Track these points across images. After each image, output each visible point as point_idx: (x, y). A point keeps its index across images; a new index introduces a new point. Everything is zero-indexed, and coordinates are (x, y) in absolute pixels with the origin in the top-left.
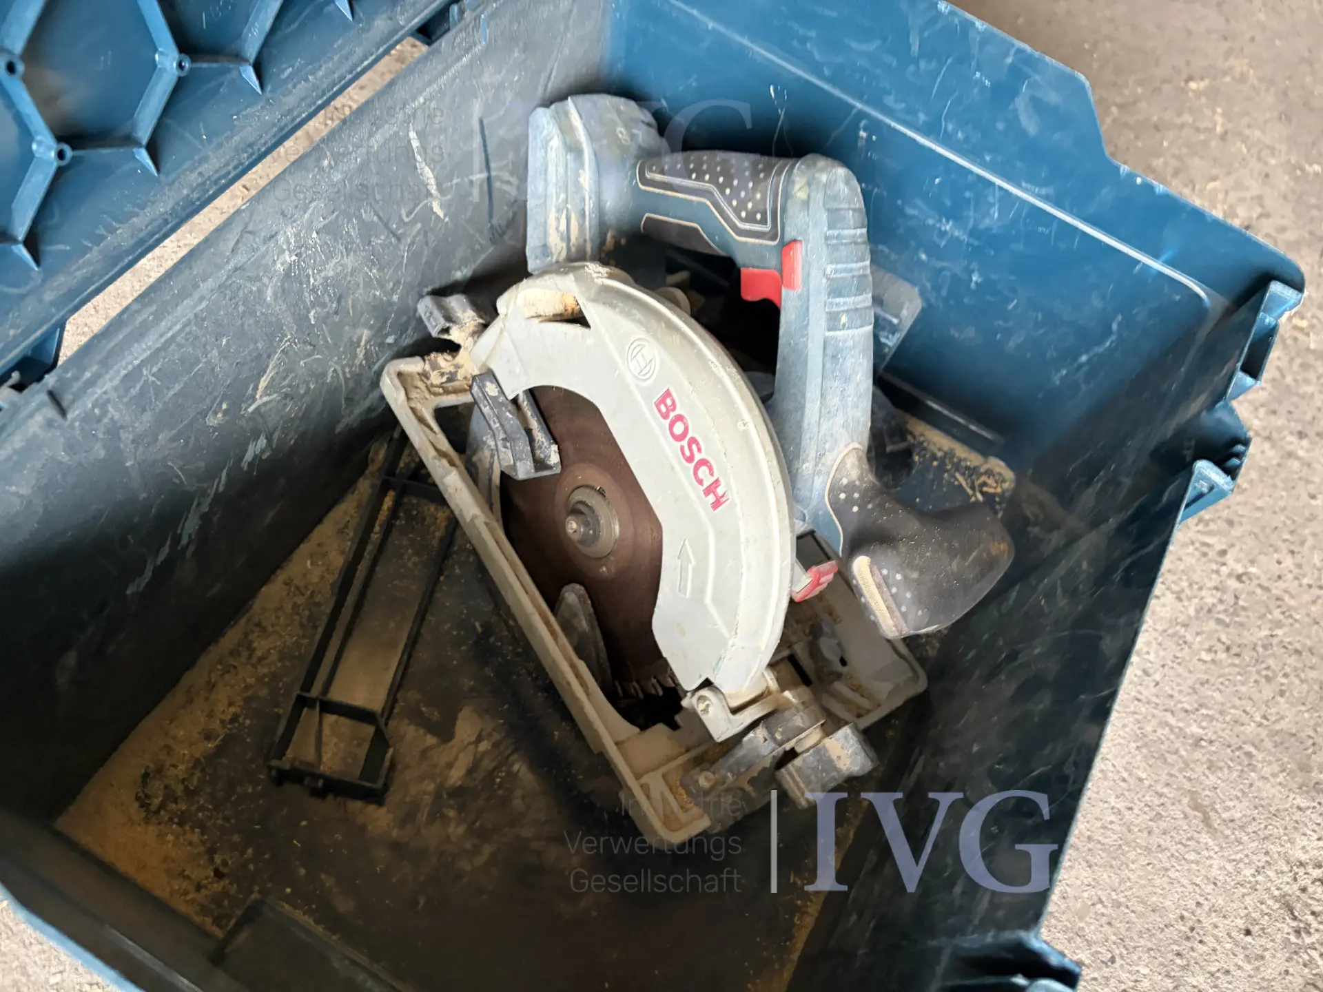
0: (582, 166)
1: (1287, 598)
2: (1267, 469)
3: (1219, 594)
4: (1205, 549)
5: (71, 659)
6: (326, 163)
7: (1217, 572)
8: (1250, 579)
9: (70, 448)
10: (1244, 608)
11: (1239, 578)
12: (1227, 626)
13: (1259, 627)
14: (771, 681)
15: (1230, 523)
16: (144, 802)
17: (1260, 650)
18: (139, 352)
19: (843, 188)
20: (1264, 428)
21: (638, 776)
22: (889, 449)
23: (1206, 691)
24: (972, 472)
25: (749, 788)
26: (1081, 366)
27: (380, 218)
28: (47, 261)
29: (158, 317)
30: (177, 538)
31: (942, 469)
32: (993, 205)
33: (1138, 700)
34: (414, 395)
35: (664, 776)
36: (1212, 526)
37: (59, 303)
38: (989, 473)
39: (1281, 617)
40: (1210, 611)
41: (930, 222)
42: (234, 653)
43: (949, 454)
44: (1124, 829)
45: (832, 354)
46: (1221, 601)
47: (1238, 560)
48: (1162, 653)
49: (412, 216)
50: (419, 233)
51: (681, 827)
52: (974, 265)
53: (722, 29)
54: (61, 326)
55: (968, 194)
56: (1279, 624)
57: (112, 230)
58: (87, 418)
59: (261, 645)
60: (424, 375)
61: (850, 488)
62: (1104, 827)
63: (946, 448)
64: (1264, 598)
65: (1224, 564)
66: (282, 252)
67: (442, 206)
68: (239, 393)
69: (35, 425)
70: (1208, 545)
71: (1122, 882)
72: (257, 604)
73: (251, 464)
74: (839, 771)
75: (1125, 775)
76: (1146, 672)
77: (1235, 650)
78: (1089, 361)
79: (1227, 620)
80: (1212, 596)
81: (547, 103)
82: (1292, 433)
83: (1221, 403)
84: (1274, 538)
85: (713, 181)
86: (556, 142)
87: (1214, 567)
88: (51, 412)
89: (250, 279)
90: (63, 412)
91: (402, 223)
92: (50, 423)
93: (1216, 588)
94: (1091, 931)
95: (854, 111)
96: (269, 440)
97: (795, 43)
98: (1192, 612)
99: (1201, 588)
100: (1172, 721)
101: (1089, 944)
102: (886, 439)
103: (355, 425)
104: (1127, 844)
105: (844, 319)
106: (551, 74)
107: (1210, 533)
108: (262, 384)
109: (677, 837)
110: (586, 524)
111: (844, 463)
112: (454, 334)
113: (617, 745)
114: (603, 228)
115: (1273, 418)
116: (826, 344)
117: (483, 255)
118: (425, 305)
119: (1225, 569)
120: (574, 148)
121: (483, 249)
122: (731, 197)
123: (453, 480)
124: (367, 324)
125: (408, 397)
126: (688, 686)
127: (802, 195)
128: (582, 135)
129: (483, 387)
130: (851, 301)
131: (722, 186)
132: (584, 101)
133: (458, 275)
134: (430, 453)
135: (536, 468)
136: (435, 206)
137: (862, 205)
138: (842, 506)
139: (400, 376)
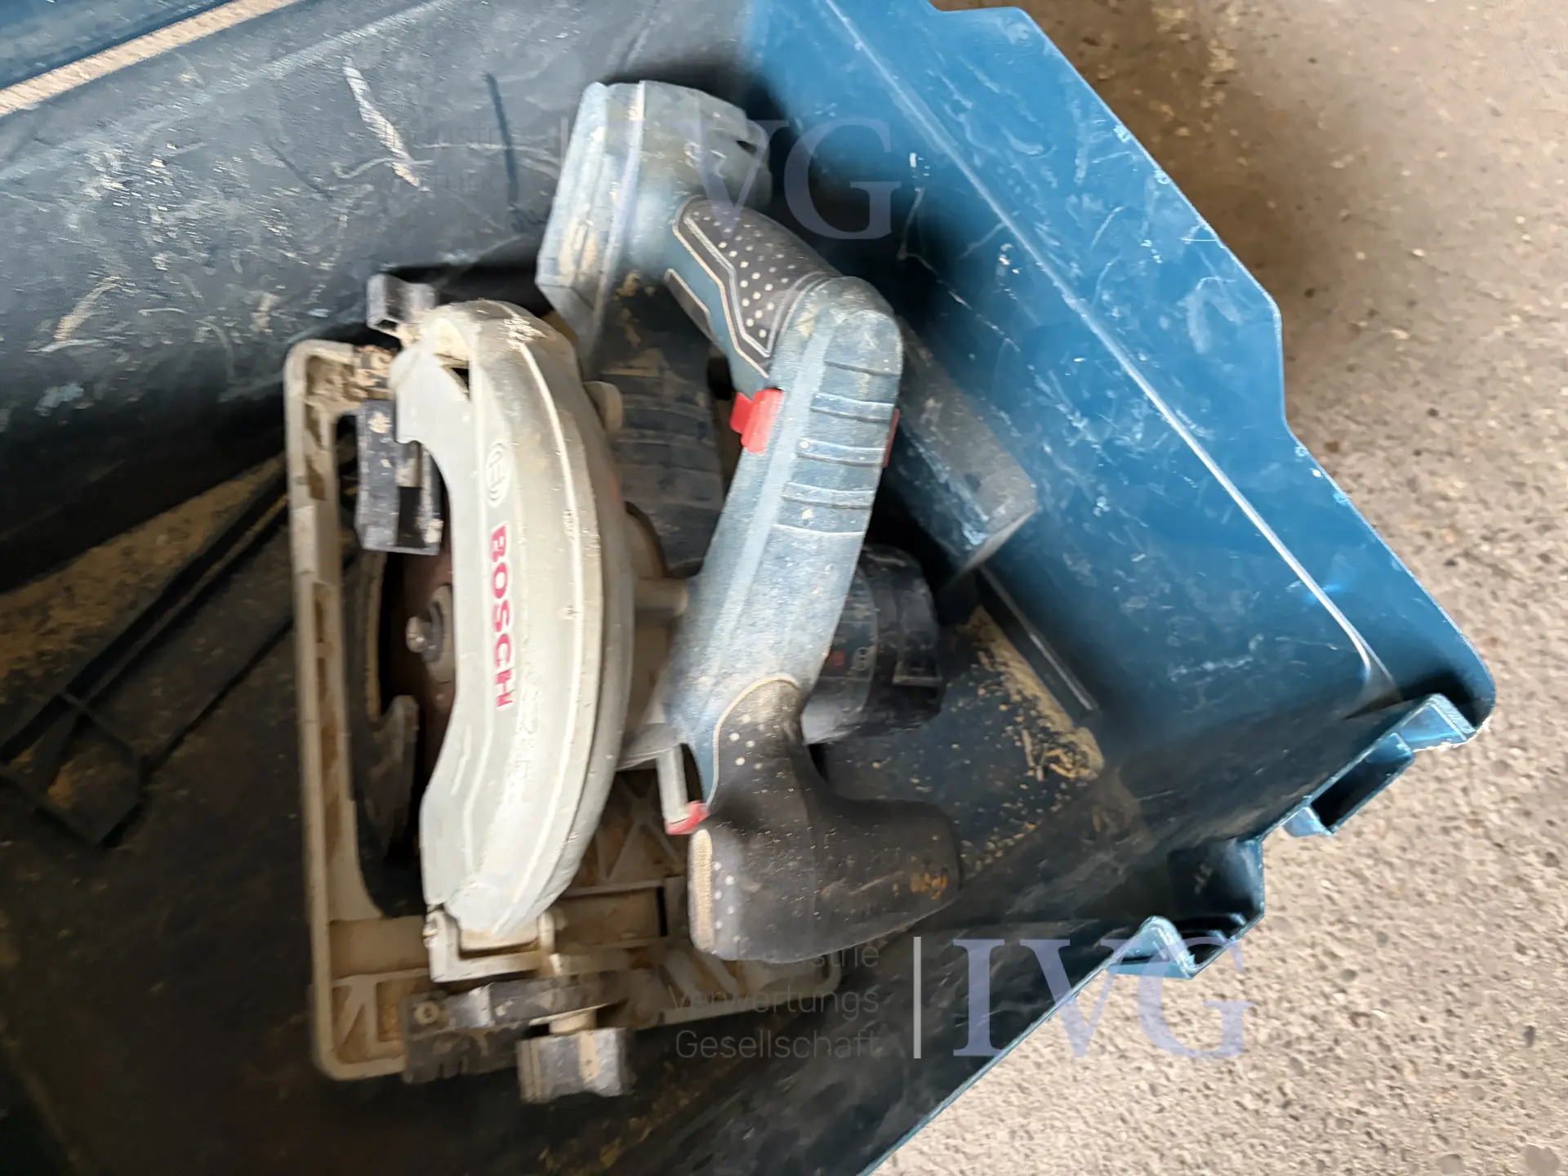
0: (619, 176)
1: (1408, 1069)
2: (1475, 887)
3: (1313, 1028)
4: (1326, 960)
6: (186, 77)
7: (1326, 997)
8: (1370, 1025)
10: (1339, 1060)
11: (1354, 1017)
12: (1302, 1073)
13: (1347, 1092)
14: (545, 932)
15: (1383, 939)
17: (1331, 1123)
19: (867, 340)
21: (337, 973)
23: (1224, 1147)
24: (1050, 737)
25: (481, 1044)
26: (1206, 673)
27: (288, 164)
31: (1009, 718)
32: (1136, 421)
33: (1124, 1121)
34: (320, 390)
35: (379, 986)
36: (1354, 934)
38: (1070, 748)
39: (1386, 1092)
40: (1288, 1044)
41: (1062, 408)
43: (1029, 703)
45: (779, 555)
46: (1311, 1038)
47: (1365, 994)
48: (1191, 1073)
49: (354, 174)
50: (367, 197)
51: (361, 1060)
52: (1102, 488)
53: (870, 55)
55: (1110, 394)
56: (1376, 1100)
59: (60, 615)
60: (349, 368)
61: (750, 731)
63: (1028, 693)
64: (1375, 1058)
65: (1343, 991)
66: (95, 174)
67: (414, 171)
70: (1333, 956)
72: (80, 565)
73: (54, 410)
74: (580, 1079)
76: (1153, 1089)
77: (1296, 1109)
78: (1215, 672)
79: (1307, 1066)
80: (1303, 1025)
81: (608, 82)
82: (1537, 852)
83: (1251, 842)
84: (1434, 986)
85: (736, 262)
86: (599, 135)
87: (1327, 989)
89: (34, 197)
91: (334, 178)
93: (1314, 1019)
95: (999, 227)
96: (87, 386)
97: (947, 108)
98: (1262, 1036)
99: (1291, 1010)
102: (899, 665)
103: (256, 398)
105: (808, 514)
106: (634, 41)
107: (1346, 942)
108: (69, 323)
109: (343, 1072)
110: (428, 635)
111: (752, 695)
112: (401, 333)
113: (334, 924)
114: (624, 265)
115: (1521, 821)
116: (771, 538)
117: (500, 243)
118: (377, 285)
119: (1340, 997)
120: (616, 150)
121: (498, 234)
122: (745, 293)
123: (305, 516)
124: (270, 287)
125: (310, 391)
126: (432, 898)
127: (804, 330)
128: (635, 137)
129: (369, 416)
130: (828, 494)
131: (742, 274)
132: (664, 93)
133: (450, 258)
134: (297, 470)
135: (400, 541)
136: (401, 170)
137: (898, 369)
138: (727, 752)
139: (314, 361)
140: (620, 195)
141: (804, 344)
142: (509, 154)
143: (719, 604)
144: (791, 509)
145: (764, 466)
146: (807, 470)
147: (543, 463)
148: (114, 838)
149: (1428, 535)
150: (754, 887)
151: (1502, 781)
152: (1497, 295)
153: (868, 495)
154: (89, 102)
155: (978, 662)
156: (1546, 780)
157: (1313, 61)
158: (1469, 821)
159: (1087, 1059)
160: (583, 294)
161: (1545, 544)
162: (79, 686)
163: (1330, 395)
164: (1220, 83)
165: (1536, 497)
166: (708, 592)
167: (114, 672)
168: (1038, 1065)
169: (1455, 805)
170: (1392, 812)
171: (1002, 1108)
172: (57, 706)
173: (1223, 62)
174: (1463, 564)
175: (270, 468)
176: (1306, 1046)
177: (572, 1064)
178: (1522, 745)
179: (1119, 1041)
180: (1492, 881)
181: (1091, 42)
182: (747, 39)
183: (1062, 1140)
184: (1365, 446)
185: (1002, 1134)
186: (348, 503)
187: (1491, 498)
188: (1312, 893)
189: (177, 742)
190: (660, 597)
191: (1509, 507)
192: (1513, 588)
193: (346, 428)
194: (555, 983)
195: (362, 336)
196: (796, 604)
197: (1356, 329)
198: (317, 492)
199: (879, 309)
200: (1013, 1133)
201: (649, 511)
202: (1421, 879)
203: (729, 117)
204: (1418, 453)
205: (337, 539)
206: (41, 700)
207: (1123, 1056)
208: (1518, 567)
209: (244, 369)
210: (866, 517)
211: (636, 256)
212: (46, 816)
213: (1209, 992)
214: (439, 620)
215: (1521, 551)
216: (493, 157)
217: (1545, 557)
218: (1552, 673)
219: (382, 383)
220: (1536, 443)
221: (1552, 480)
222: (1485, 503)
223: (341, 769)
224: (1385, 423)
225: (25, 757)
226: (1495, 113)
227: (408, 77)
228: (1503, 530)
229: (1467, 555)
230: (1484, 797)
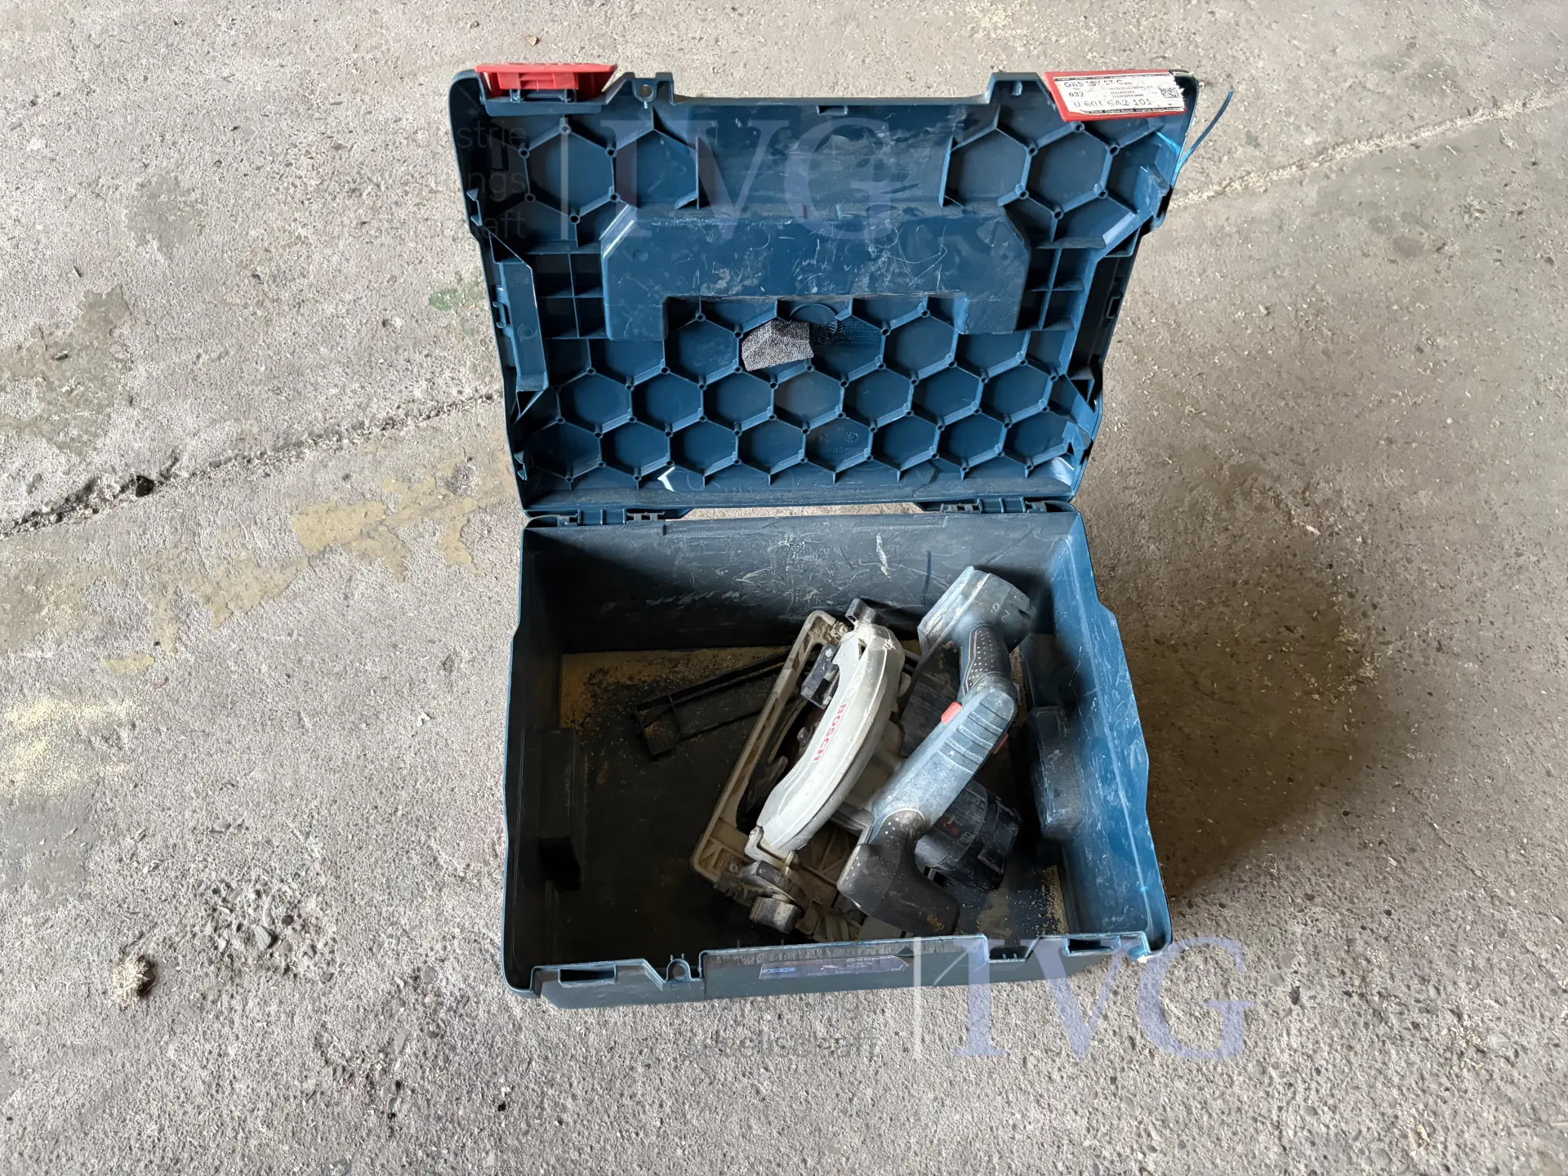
0: (962, 605)
2: (1254, 1157)
3: (1116, 1158)
4: (1143, 1133)
5: (612, 605)
7: (1133, 1150)
9: (660, 544)
14: (789, 858)
15: (1182, 1145)
16: (592, 676)
18: (704, 534)
19: (999, 702)
20: (1290, 1141)
21: (712, 835)
22: (980, 857)
25: (746, 892)
27: (844, 555)
28: (710, 486)
29: (719, 529)
30: (678, 599)
32: (1114, 791)
33: (991, 1129)
34: (816, 630)
35: (723, 850)
36: (1168, 1133)
37: (697, 502)
40: (1098, 1156)
41: (1097, 775)
42: (670, 660)
44: (901, 1156)
45: (936, 763)
46: (1112, 1162)
47: (1156, 1163)
48: (1037, 1133)
49: (866, 565)
50: (867, 573)
51: (705, 868)
52: (1100, 818)
54: (691, 509)
55: (1109, 775)
57: (737, 492)
58: (672, 541)
59: (681, 667)
60: (830, 627)
61: (897, 824)
62: (893, 1141)
65: (1145, 1155)
66: (783, 539)
67: (888, 571)
68: (736, 571)
69: (653, 531)
70: (1149, 1135)
71: (869, 1168)
72: (696, 653)
73: (727, 599)
74: (773, 917)
75: (935, 1141)
76: (1015, 1127)
80: (1112, 1154)
81: (977, 568)
82: (1306, 1166)
85: (978, 655)
86: (962, 586)
87: (1135, 1146)
88: (660, 531)
89: (763, 540)
90: (665, 533)
91: (857, 563)
92: (658, 534)
93: (1119, 1155)
94: (828, 1160)
95: (1096, 690)
96: (741, 596)
97: (1093, 638)
98: (1086, 1143)
99: (1110, 1143)
100: (995, 1160)
101: (819, 1162)
104: (893, 1162)
105: (952, 753)
106: (997, 557)
107: (1160, 1133)
108: (749, 575)
109: (698, 868)
110: (805, 736)
111: (905, 812)
112: (856, 623)
113: (720, 818)
114: (949, 637)
115: (1307, 1145)
116: (935, 755)
117: (914, 605)
118: (856, 602)
119: (1140, 1156)
120: (965, 595)
121: (913, 602)
122: (974, 668)
123: (787, 672)
124: (818, 588)
125: (812, 629)
126: (759, 823)
127: (979, 688)
128: (975, 593)
129: (827, 648)
130: (963, 750)
131: (977, 661)
132: (996, 580)
133: (890, 603)
134: (792, 655)
135: (814, 697)
136: (883, 569)
137: (1009, 718)
138: (885, 827)
139: (819, 619)
140: (959, 611)
141: (976, 693)
142: (928, 577)
143: (907, 771)
144: (947, 748)
145: (945, 728)
146: (958, 736)
147: (869, 690)
148: (656, 758)
149: (1343, 973)
150: (866, 872)
151: (1308, 1118)
152: (1478, 873)
153: (981, 759)
154: (793, 521)
155: (1040, 890)
156: (1336, 1135)
157: (1430, 694)
158: (1272, 1124)
159: (989, 1092)
160: (930, 640)
161: (1422, 1019)
162: (676, 696)
163: (1325, 870)
164: (1358, 681)
165: (1432, 992)
166: (906, 766)
167: (690, 697)
168: (965, 1079)
169: (1270, 1111)
170: (1228, 1091)
171: (937, 1085)
172: (665, 700)
173: (1368, 672)
174: (1355, 998)
175: (782, 649)
176: (1106, 1163)
177: (773, 910)
178: (1334, 1109)
179: (1011, 1096)
180: (1268, 1161)
181: (1288, 628)
182: (1050, 571)
183: (957, 1117)
184: (1332, 908)
185: (931, 1096)
186: (803, 677)
187: (1398, 977)
188: (1156, 1099)
189: (695, 735)
190: (891, 760)
191: (1409, 987)
192: (1382, 1029)
193: (818, 648)
194: (783, 876)
195: (840, 617)
196: (935, 786)
197: (1365, 846)
198: (795, 667)
199: (1009, 694)
200: (936, 1099)
201: (907, 731)
202: (1225, 1133)
203: (1021, 599)
204: (1363, 928)
205: (792, 688)
206: (658, 695)
207: (1008, 1103)
208: (1394, 1020)
209: (793, 610)
210: (976, 767)
211: (955, 636)
212: (640, 737)
213: (1069, 1106)
214: (811, 731)
215: (1401, 1013)
216: (921, 576)
217: (1416, 1026)
218: (1379, 1085)
219: (839, 638)
220: (1453, 964)
221: (1450, 989)
222: (1392, 977)
223: (752, 767)
224: (1352, 902)
225: (644, 712)
226: (1549, 774)
227: (897, 543)
228: (1396, 997)
229: (1362, 996)
230: (1290, 1119)
